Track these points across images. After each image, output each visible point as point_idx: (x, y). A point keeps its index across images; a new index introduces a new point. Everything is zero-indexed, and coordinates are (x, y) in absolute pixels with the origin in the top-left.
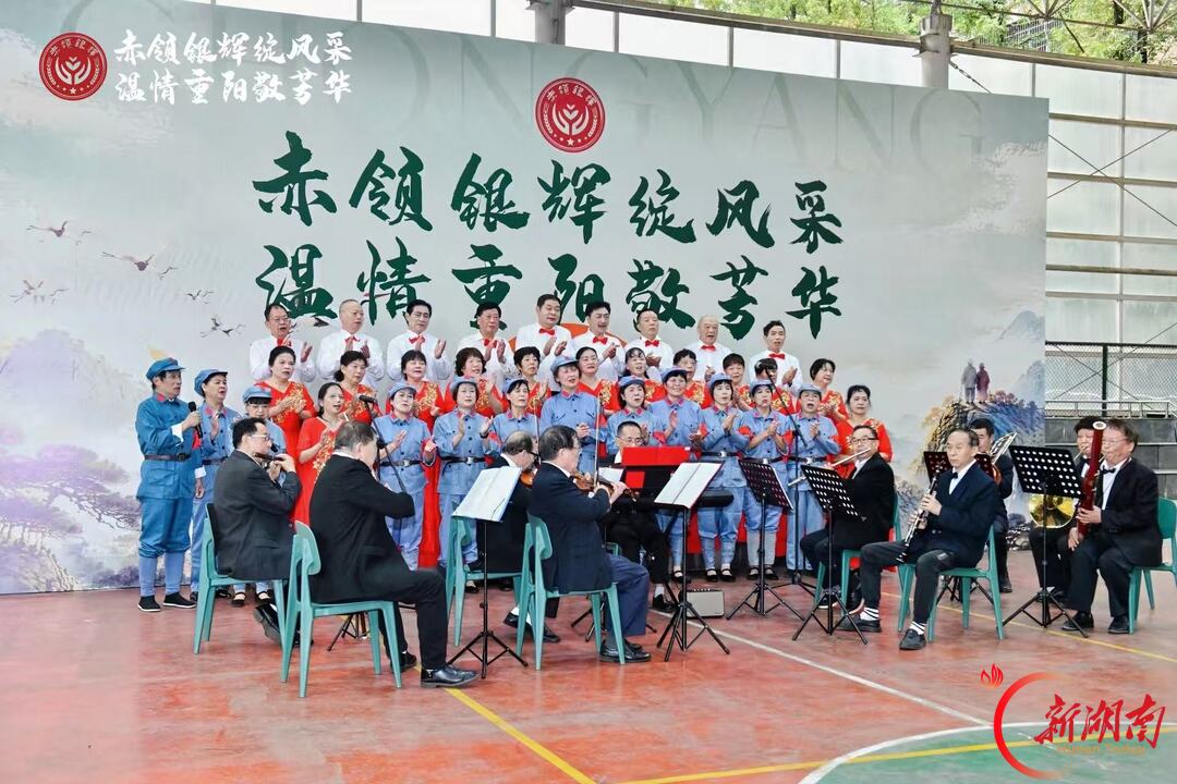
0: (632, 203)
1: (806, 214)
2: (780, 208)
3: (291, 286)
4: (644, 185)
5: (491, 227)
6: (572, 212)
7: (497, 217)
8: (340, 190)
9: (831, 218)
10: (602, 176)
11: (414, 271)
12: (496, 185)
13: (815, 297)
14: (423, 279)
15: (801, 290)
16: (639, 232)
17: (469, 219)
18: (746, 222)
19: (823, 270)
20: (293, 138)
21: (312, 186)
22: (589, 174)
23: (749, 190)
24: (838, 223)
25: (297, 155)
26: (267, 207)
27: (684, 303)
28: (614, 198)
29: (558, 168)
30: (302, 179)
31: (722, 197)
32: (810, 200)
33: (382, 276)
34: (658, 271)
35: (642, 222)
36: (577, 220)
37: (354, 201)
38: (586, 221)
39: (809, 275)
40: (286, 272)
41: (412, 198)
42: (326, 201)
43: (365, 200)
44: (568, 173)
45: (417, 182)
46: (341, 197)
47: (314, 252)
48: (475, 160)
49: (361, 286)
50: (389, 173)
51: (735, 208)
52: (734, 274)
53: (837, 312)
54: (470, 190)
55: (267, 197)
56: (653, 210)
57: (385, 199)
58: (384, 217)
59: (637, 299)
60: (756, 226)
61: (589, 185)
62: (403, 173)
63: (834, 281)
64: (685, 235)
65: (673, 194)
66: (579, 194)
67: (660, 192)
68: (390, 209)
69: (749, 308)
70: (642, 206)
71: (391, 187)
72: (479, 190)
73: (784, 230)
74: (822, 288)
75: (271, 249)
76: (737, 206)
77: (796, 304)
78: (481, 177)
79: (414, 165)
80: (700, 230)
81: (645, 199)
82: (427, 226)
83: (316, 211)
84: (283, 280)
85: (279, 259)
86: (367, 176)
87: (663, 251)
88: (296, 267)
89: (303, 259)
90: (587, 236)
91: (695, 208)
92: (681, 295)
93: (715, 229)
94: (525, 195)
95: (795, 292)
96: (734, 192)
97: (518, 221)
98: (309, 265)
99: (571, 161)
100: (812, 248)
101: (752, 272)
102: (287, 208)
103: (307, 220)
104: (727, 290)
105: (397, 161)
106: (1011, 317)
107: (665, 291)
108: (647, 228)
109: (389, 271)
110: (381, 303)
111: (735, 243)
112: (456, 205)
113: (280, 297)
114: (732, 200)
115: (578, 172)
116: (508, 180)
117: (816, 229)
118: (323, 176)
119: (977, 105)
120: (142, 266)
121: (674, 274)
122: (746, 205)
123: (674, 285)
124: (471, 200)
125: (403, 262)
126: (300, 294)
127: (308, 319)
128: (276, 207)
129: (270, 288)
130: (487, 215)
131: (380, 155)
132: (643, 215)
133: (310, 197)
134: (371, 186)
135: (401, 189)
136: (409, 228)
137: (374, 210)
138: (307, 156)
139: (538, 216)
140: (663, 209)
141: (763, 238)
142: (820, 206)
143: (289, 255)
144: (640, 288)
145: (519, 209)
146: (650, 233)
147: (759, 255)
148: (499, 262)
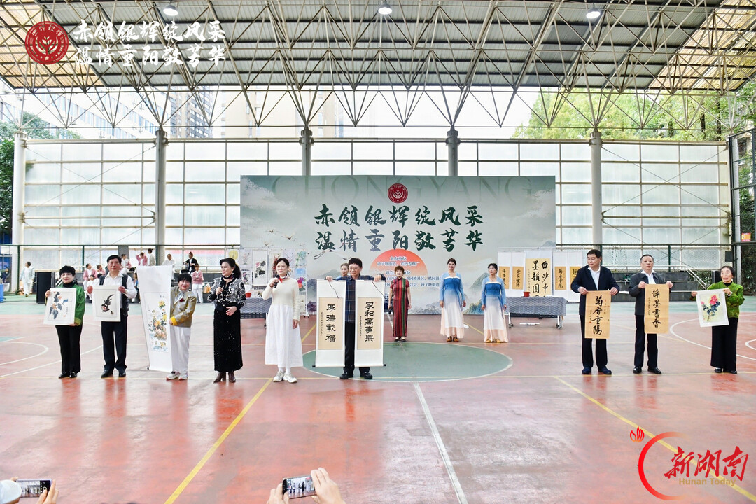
0: (416, 215)
1: (471, 215)
2: (462, 214)
3: (324, 242)
4: (420, 210)
5: (376, 224)
6: (398, 219)
7: (378, 222)
8: (336, 218)
9: (479, 216)
10: (407, 209)
11: (355, 237)
12: (377, 213)
13: (474, 239)
14: (358, 239)
15: (470, 237)
16: (418, 223)
17: (370, 222)
18: (451, 219)
19: (476, 231)
20: (324, 206)
21: (329, 217)
22: (403, 208)
23: (452, 210)
24: (481, 217)
25: (325, 209)
26: (318, 223)
27: (432, 242)
28: (411, 215)
29: (394, 208)
30: (326, 215)
31: (444, 212)
32: (472, 211)
33: (347, 239)
34: (425, 234)
35: (419, 221)
36: (400, 221)
37: (340, 220)
38: (403, 221)
39: (472, 233)
40: (322, 239)
41: (355, 218)
42: (332, 220)
43: (343, 220)
44: (397, 209)
45: (356, 214)
46: (336, 220)
47: (330, 233)
48: (371, 207)
49: (342, 241)
50: (349, 212)
51: (448, 215)
52: (448, 233)
53: (481, 243)
54: (370, 215)
55: (318, 220)
56: (422, 217)
57: (348, 219)
58: (347, 223)
59: (418, 242)
60: (454, 220)
61: (404, 211)
62: (352, 212)
63: (481, 234)
64: (433, 223)
65: (429, 212)
66: (400, 214)
67: (424, 212)
68: (349, 221)
69: (453, 243)
70: (419, 216)
71: (349, 216)
72: (372, 215)
73: (463, 220)
74: (476, 236)
75: (319, 233)
76: (449, 215)
77: (468, 241)
78: (373, 212)
79: (355, 210)
80: (437, 222)
81: (420, 214)
82: (358, 225)
83: (330, 223)
84: (322, 241)
85: (321, 235)
86: (343, 213)
87: (426, 228)
88: (325, 237)
89: (327, 235)
90: (403, 225)
91: (435, 215)
92: (431, 240)
93: (442, 221)
94: (385, 215)
95: (467, 238)
96: (447, 211)
97: (383, 222)
98: (328, 237)
99: (398, 206)
100: (473, 225)
101: (453, 233)
102: (323, 223)
103: (328, 225)
104: (446, 238)
105: (351, 209)
106: (544, 242)
107: (426, 239)
108: (421, 222)
109: (349, 237)
110: (347, 245)
111: (448, 225)
112: (366, 219)
113: (321, 245)
114: (447, 213)
115: (400, 208)
116: (380, 211)
117: (474, 219)
118: (332, 214)
119: (529, 180)
120: (289, 239)
121: (429, 234)
122: (451, 214)
123: (429, 237)
124: (370, 218)
125: (352, 234)
126: (326, 244)
127: (328, 250)
128: (320, 223)
129: (318, 242)
130: (375, 221)
131: (346, 208)
132: (419, 219)
133: (328, 220)
134: (344, 216)
135: (352, 216)
136: (354, 226)
137: (345, 222)
138: (328, 209)
139: (389, 221)
140: (426, 216)
141: (457, 223)
142: (475, 213)
143: (323, 234)
144: (419, 239)
145: (383, 219)
146: (422, 223)
147: (455, 228)
148: (378, 233)
